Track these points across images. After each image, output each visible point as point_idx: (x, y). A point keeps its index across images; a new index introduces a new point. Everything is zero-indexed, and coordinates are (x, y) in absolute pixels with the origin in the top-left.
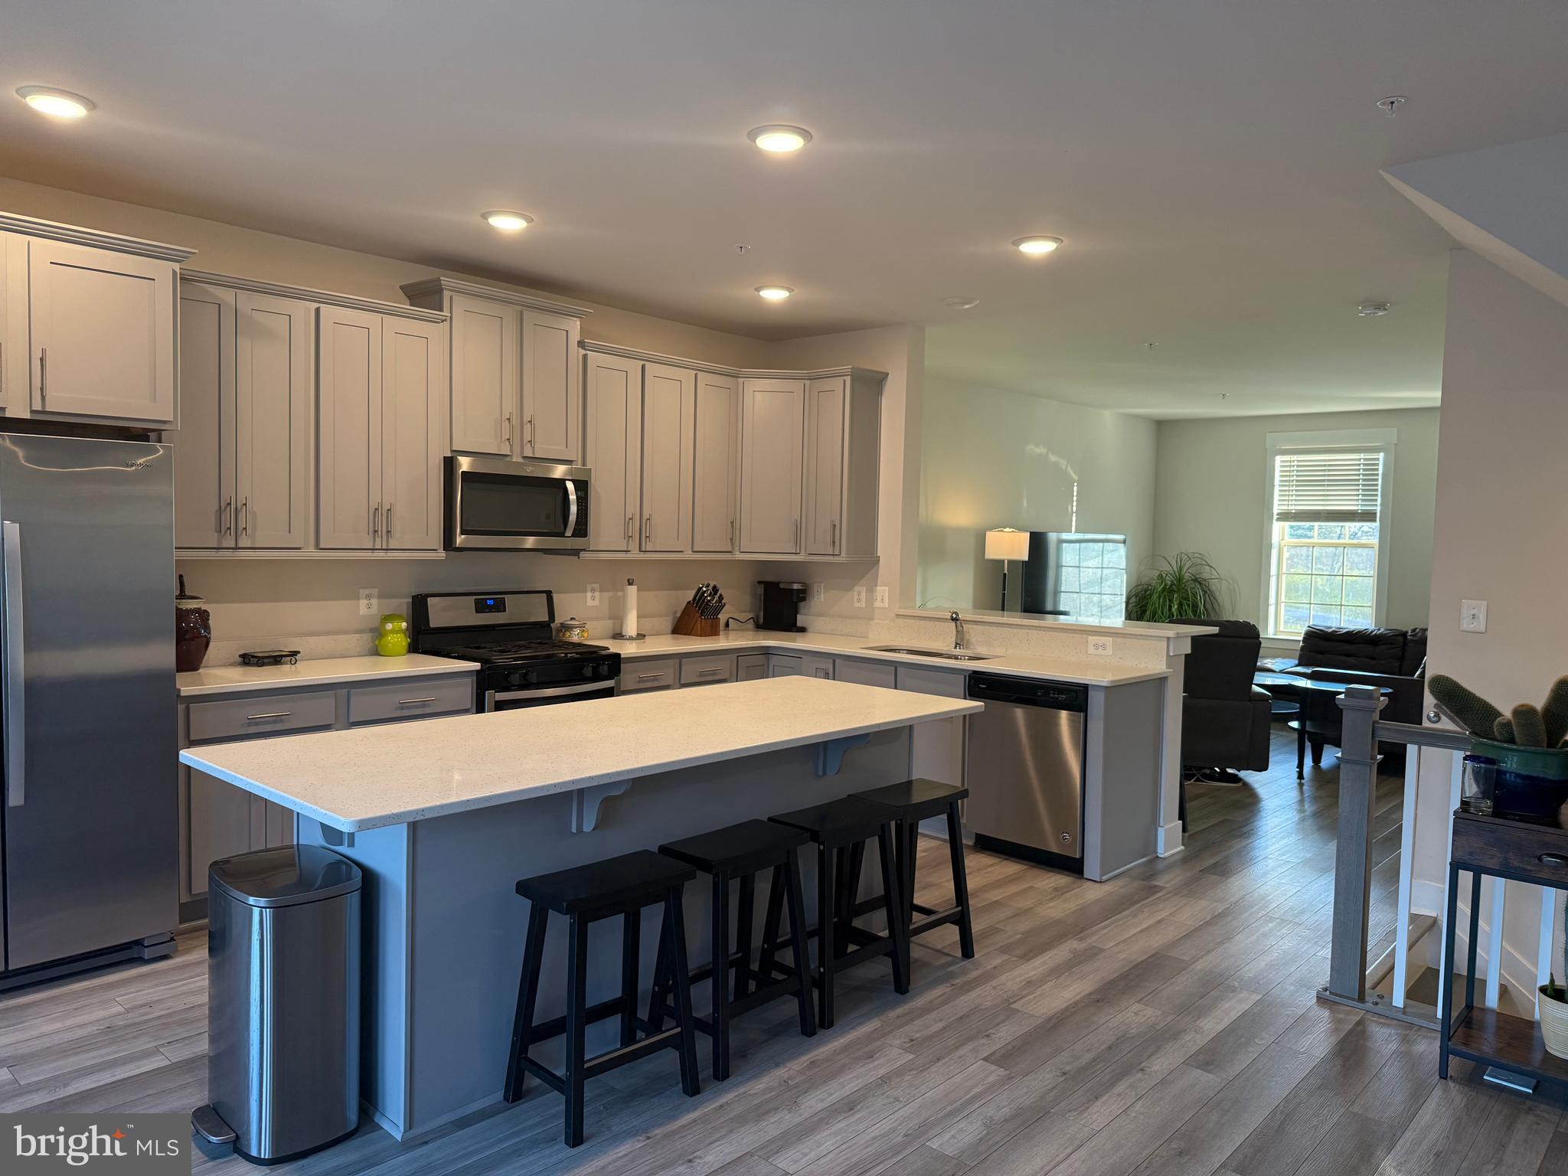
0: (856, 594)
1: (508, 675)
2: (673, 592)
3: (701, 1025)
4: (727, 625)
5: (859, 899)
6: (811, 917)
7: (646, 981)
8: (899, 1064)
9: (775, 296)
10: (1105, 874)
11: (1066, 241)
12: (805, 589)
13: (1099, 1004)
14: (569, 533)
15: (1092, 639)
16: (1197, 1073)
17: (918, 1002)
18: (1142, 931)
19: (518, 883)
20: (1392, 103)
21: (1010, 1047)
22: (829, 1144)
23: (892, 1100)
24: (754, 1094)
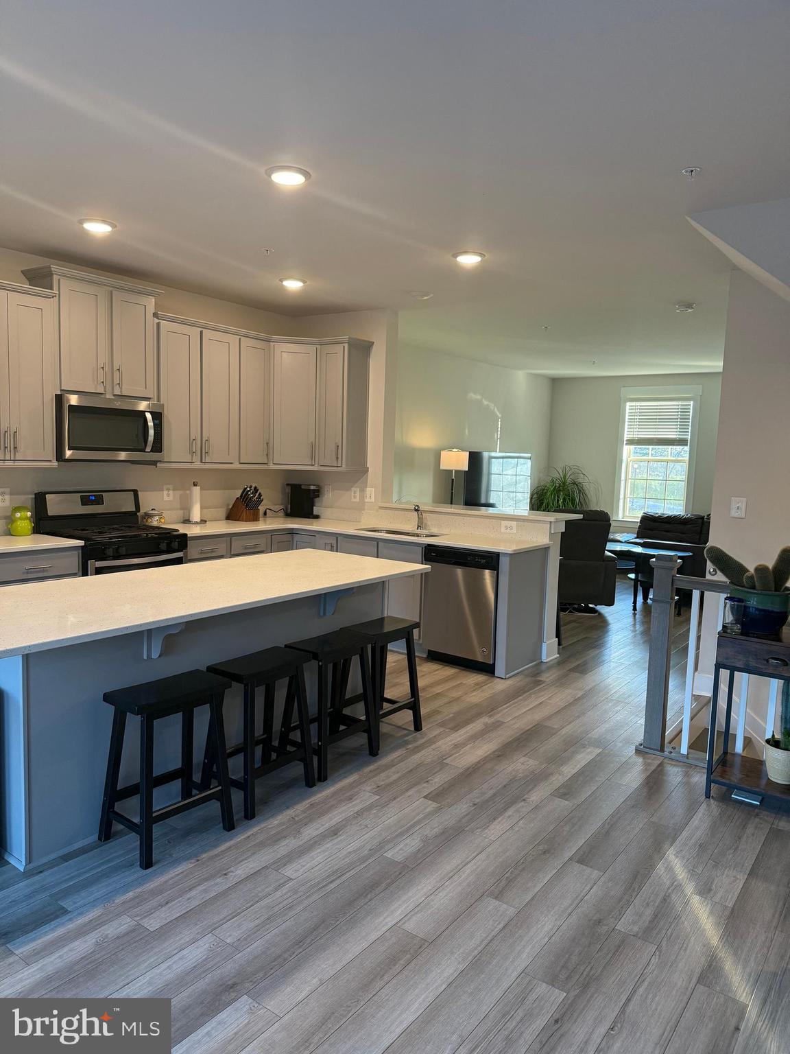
0: (353, 493)
1: (104, 550)
2: (227, 491)
3: (235, 784)
4: (265, 514)
5: (348, 696)
6: (313, 709)
7: (198, 756)
8: (368, 803)
9: (293, 285)
10: (509, 673)
11: (487, 256)
12: (318, 490)
13: (500, 758)
14: (148, 449)
15: (504, 523)
16: (558, 801)
17: (383, 761)
18: (529, 710)
19: (105, 695)
20: (692, 171)
21: (441, 788)
22: (320, 859)
23: (363, 827)
24: (272, 828)
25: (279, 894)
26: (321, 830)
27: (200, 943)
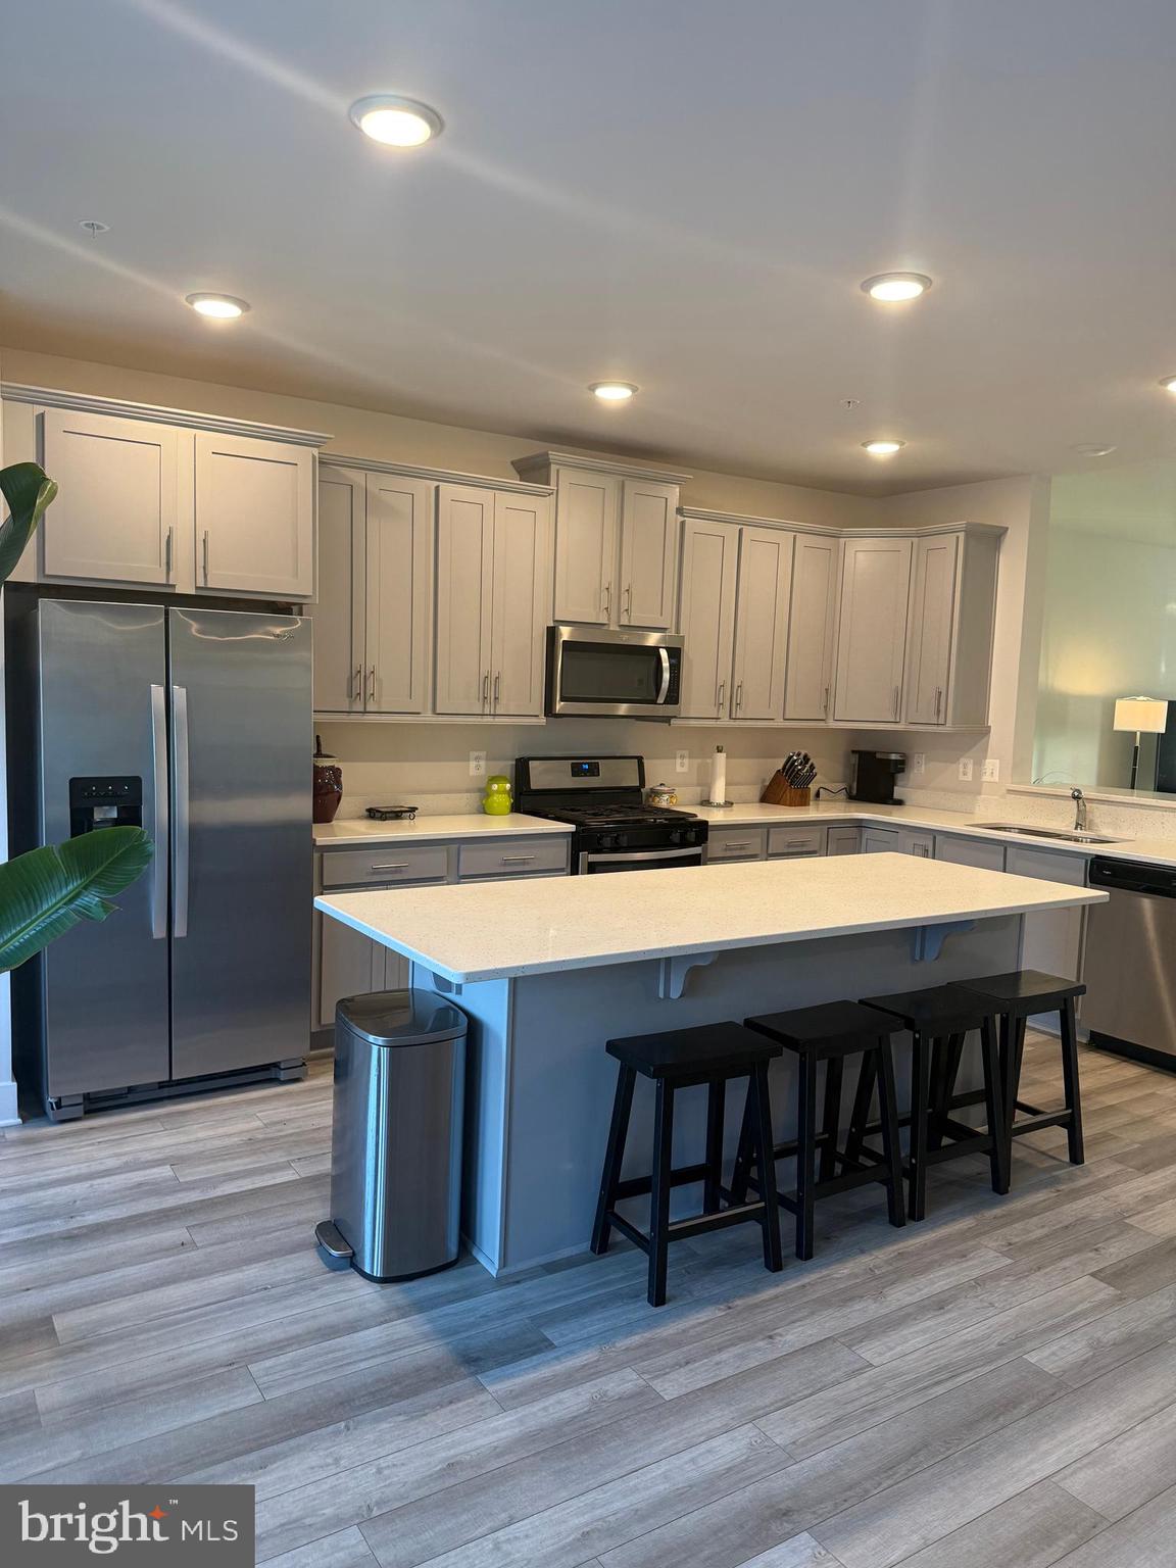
0: (961, 766)
1: (600, 839)
2: (762, 760)
3: (784, 1201)
4: (818, 795)
5: (957, 1091)
6: (904, 1105)
7: (730, 1149)
8: (994, 1268)
9: (883, 450)
12: (903, 761)
14: (661, 700)
17: (1017, 1204)
19: (609, 1043)
21: (1122, 1265)
22: (916, 1341)
23: (986, 1304)
24: (837, 1279)
25: (853, 1384)
26: (916, 1298)
27: (735, 1433)
